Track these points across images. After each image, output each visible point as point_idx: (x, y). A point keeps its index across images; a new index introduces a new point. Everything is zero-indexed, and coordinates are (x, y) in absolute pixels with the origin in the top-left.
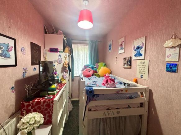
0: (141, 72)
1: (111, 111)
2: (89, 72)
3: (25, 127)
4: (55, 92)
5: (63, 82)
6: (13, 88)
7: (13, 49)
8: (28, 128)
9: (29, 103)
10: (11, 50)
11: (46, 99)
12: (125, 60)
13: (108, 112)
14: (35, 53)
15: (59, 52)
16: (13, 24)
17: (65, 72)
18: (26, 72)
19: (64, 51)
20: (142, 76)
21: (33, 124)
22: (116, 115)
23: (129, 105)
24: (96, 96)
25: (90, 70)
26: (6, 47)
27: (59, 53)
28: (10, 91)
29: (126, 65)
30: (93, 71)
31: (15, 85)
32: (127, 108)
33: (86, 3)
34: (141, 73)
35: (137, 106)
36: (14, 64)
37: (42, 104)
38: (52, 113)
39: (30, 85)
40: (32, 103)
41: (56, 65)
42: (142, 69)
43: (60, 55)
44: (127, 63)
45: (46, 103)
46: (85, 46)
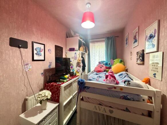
0: (154, 69)
1: (103, 107)
2: (101, 67)
3: (39, 96)
4: (65, 81)
5: (77, 75)
6: (42, 73)
7: (43, 50)
8: (40, 98)
9: (48, 84)
10: (42, 51)
11: (57, 84)
12: (138, 54)
13: (99, 107)
14: (58, 52)
15: (75, 50)
16: (44, 36)
17: (79, 67)
18: (51, 65)
19: (79, 50)
20: (155, 75)
21: (43, 96)
22: (109, 114)
23: (127, 108)
24: (86, 88)
25: (102, 66)
26: (39, 49)
27: (75, 52)
28: (41, 75)
29: (138, 60)
30: (106, 67)
31: (44, 72)
32: (124, 110)
33: (88, 6)
34: (154, 71)
35: (141, 114)
36: (44, 59)
37: (54, 86)
38: (60, 95)
39: (50, 73)
40: (50, 85)
41: (72, 61)
42: (154, 66)
43: (76, 53)
44: (139, 58)
45: (56, 87)
46: (102, 43)
